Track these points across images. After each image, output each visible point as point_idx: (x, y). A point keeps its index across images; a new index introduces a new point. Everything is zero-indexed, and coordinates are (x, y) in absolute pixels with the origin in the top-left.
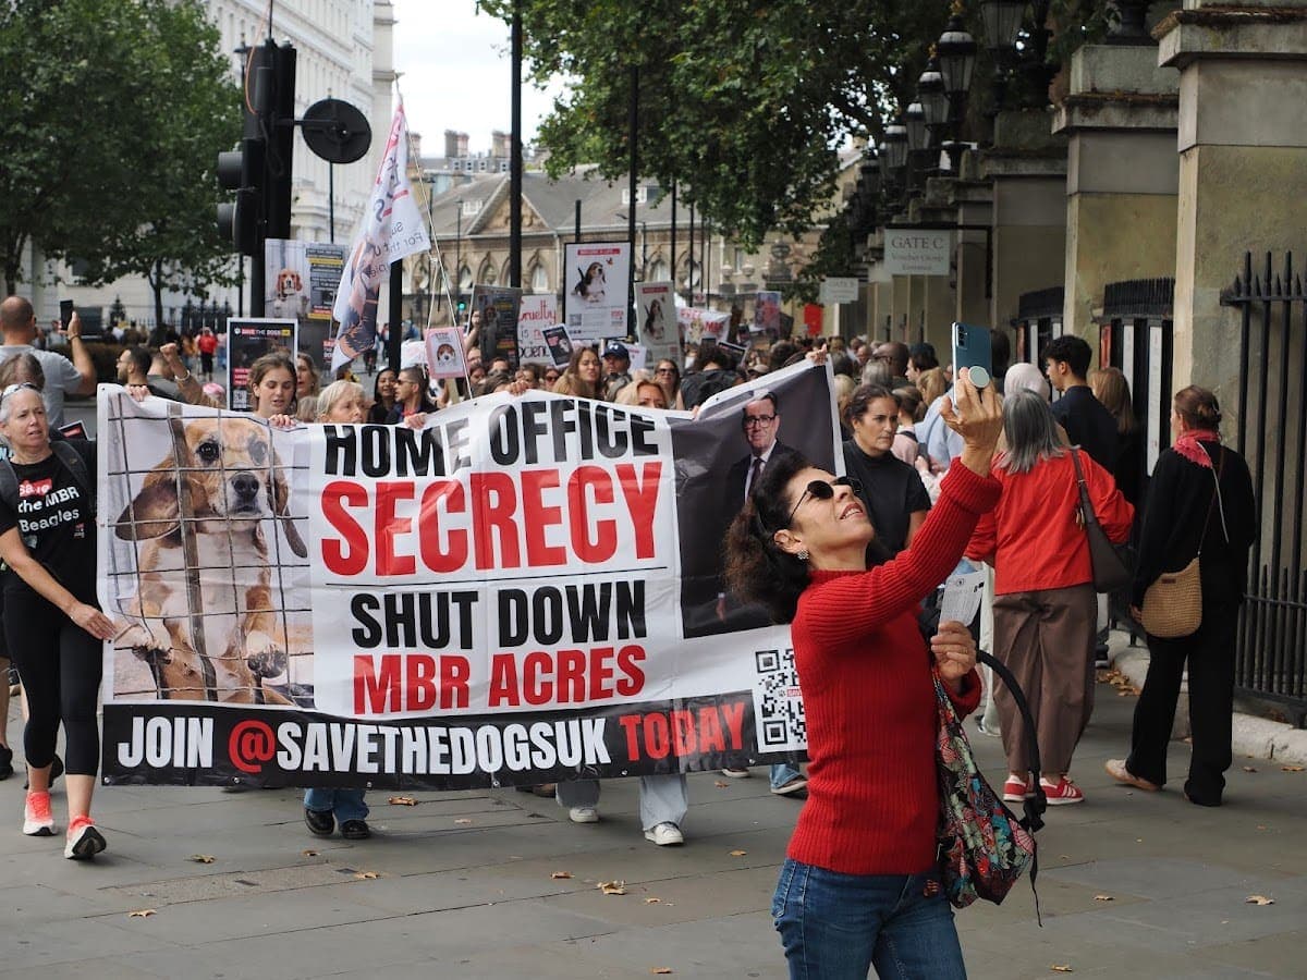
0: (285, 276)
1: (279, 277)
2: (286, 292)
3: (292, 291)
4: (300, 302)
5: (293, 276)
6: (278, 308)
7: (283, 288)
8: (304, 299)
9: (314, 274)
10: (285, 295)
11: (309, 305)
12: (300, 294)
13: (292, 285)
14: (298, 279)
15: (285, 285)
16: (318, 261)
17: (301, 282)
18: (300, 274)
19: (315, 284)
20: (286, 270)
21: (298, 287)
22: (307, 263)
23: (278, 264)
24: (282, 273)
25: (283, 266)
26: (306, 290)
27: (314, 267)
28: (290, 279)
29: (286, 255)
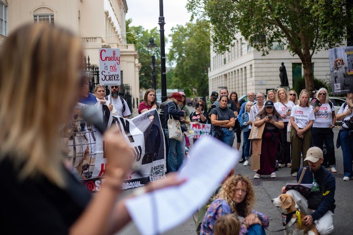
0: (337, 61)
1: (335, 62)
2: (338, 66)
3: (341, 66)
4: (344, 70)
5: (340, 60)
6: (336, 73)
7: (337, 65)
8: (346, 68)
9: (349, 58)
10: (338, 68)
11: (348, 70)
12: (344, 66)
13: (340, 64)
14: (343, 61)
15: (338, 65)
16: (350, 53)
17: (344, 62)
18: (343, 59)
19: (349, 61)
20: (337, 59)
21: (343, 64)
22: (346, 54)
23: (334, 56)
24: (336, 60)
25: (336, 57)
26: (346, 64)
27: (348, 55)
28: (339, 61)
29: (337, 53)
